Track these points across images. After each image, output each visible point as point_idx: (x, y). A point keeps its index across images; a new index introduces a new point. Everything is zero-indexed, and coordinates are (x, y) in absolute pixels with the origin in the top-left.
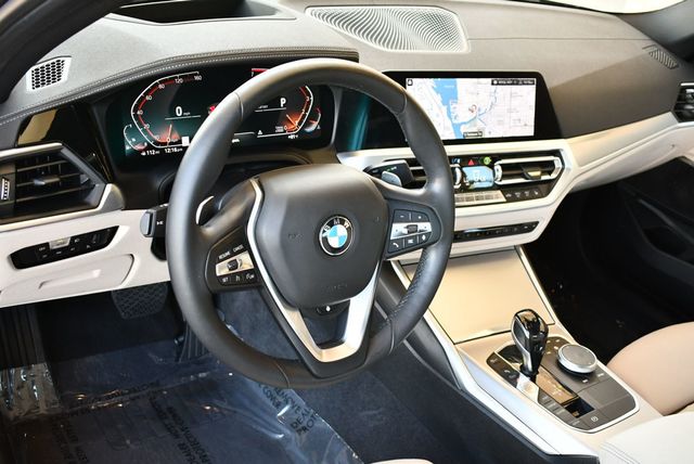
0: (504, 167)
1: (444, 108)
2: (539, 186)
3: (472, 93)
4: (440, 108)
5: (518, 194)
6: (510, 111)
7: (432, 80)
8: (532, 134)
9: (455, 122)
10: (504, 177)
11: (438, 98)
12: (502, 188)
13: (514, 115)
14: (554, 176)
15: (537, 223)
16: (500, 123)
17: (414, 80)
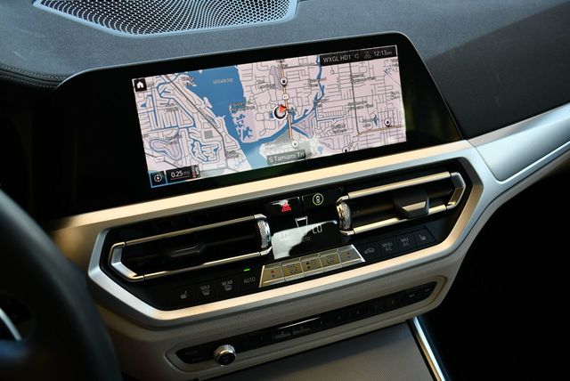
0: (352, 204)
1: (220, 121)
2: (427, 225)
3: (273, 86)
4: (211, 122)
5: (387, 246)
6: (354, 106)
7: (185, 75)
8: (404, 139)
9: (247, 140)
10: (356, 221)
11: (204, 105)
12: (356, 239)
13: (363, 113)
14: (453, 204)
15: (432, 286)
16: (339, 129)
17: (148, 80)
